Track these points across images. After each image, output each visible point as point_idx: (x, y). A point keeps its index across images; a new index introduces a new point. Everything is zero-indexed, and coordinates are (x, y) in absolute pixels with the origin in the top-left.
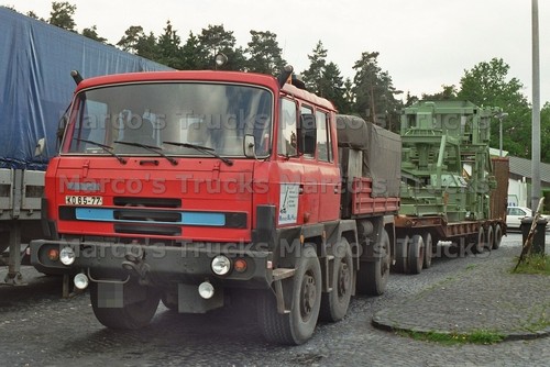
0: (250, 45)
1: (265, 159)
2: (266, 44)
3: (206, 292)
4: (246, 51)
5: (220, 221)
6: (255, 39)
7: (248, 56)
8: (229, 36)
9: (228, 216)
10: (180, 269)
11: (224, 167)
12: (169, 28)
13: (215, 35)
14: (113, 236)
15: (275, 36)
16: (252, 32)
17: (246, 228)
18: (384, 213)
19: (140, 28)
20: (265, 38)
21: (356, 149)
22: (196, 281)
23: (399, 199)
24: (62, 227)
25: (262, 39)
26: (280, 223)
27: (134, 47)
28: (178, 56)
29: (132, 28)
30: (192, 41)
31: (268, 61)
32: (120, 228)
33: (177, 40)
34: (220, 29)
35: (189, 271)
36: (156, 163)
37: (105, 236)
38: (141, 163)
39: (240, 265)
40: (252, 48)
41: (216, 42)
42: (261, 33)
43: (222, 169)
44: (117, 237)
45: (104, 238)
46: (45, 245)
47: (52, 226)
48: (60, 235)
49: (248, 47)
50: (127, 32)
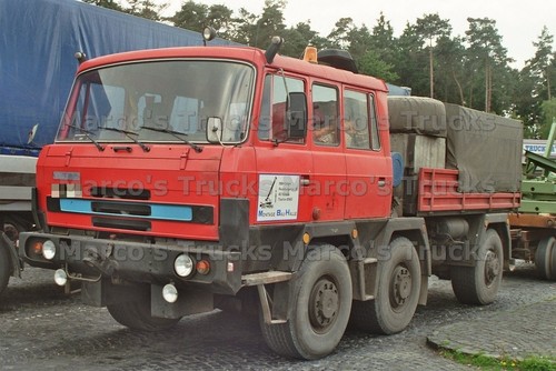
0: (468, 33)
1: (236, 145)
2: (484, 32)
3: (170, 295)
4: (464, 40)
5: (187, 215)
6: (473, 27)
7: (467, 45)
8: (444, 24)
9: (196, 210)
10: (145, 268)
11: (193, 154)
12: (382, 18)
13: (430, 24)
14: (92, 230)
15: (494, 22)
16: (470, 20)
17: (212, 224)
18: (487, 211)
19: (350, 19)
20: (484, 25)
21: (431, 136)
22: (162, 282)
23: (518, 195)
24: (50, 219)
25: (480, 27)
26: (260, 219)
27: (344, 39)
28: (392, 47)
29: (342, 19)
30: (408, 31)
31: (487, 49)
32: (98, 222)
33: (390, 31)
34: (435, 17)
35: (154, 271)
36: (129, 150)
37: (86, 230)
38: (116, 150)
39: (202, 266)
40: (470, 37)
41: (431, 31)
42: (478, 20)
43: (190, 157)
44: (96, 231)
45: (85, 232)
46: (31, 238)
47: (41, 217)
48: (50, 227)
49: (465, 35)
50: (337, 25)
